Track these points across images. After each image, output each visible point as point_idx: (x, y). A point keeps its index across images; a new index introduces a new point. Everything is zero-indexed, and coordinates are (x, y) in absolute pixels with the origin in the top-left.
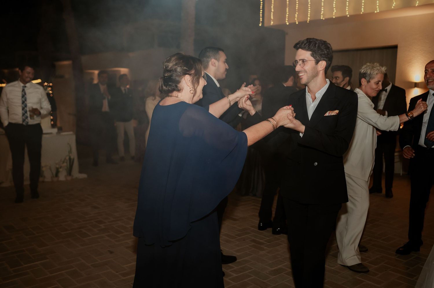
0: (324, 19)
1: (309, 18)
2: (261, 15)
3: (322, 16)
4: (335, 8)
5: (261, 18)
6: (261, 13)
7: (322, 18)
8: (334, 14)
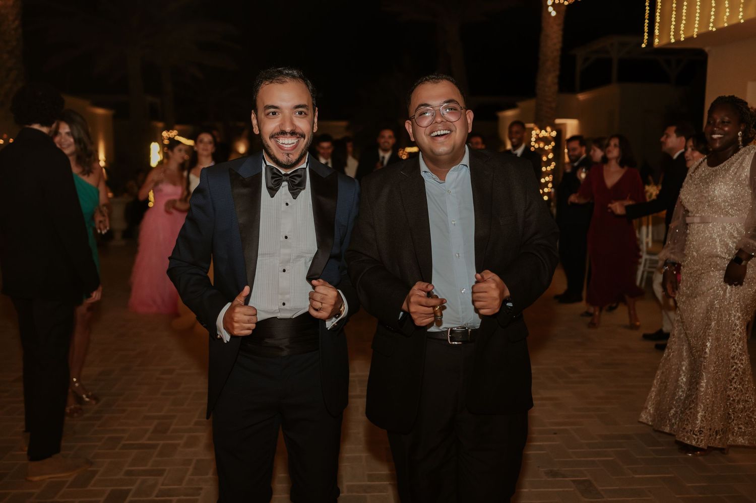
0: (714, 29)
1: (696, 30)
2: (646, 29)
3: (711, 25)
4: (727, 8)
5: (646, 34)
6: (646, 25)
7: (710, 29)
8: (725, 20)
